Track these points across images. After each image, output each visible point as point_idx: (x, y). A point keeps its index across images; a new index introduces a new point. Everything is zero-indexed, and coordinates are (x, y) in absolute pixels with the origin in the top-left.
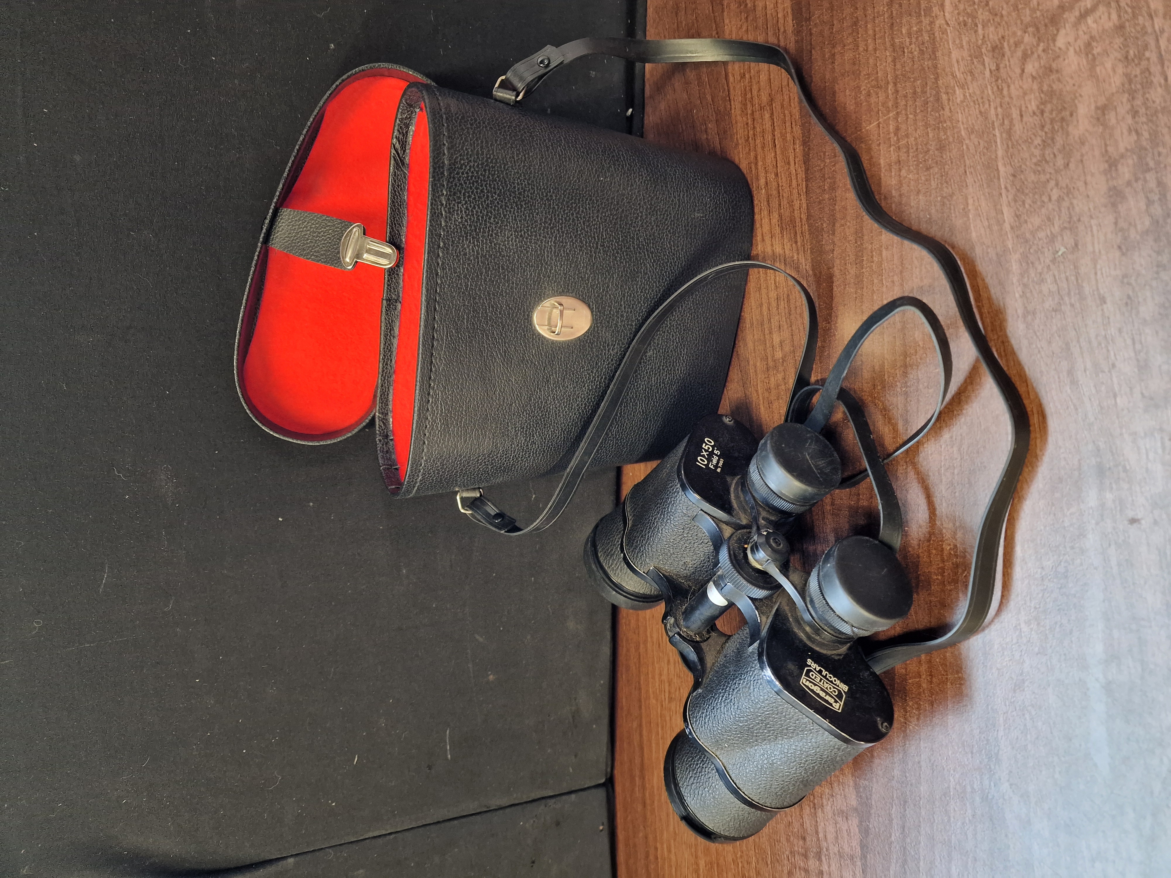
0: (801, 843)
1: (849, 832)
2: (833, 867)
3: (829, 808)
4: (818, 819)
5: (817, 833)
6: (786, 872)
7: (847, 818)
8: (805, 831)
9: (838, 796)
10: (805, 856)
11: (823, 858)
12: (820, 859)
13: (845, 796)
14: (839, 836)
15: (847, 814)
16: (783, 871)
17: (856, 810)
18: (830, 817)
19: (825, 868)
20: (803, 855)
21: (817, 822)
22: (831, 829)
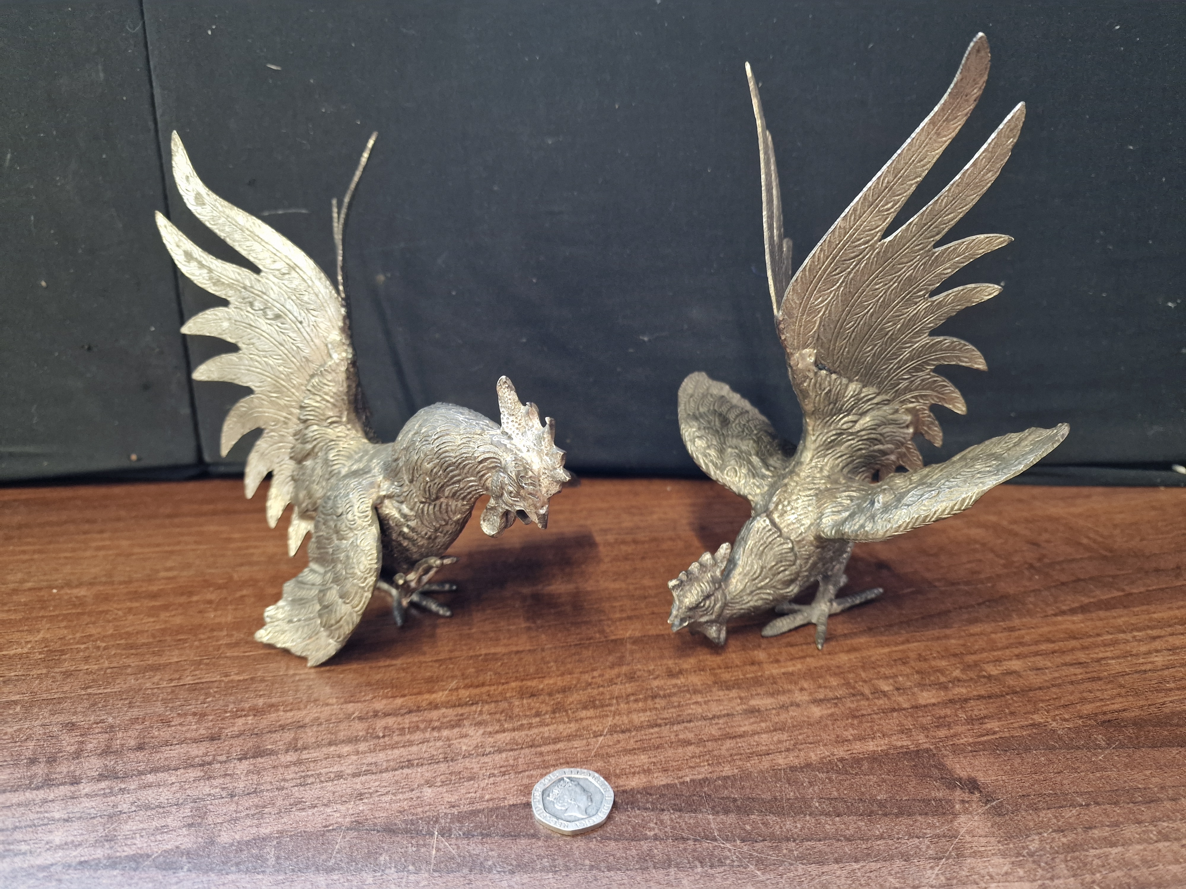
0: (132, 743)
1: (162, 830)
2: (87, 803)
3: (207, 790)
4: (182, 771)
5: (155, 770)
6: (74, 719)
7: (190, 825)
8: (156, 749)
9: (233, 807)
10: (106, 752)
11: (103, 784)
12: (102, 777)
13: (236, 819)
14: (154, 812)
15: (200, 824)
16: (75, 714)
17: (212, 843)
18: (188, 792)
19: (85, 788)
20: (108, 747)
21: (176, 769)
22: (165, 795)
